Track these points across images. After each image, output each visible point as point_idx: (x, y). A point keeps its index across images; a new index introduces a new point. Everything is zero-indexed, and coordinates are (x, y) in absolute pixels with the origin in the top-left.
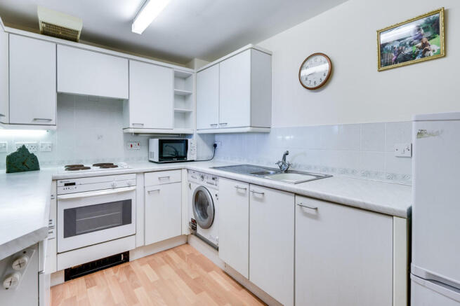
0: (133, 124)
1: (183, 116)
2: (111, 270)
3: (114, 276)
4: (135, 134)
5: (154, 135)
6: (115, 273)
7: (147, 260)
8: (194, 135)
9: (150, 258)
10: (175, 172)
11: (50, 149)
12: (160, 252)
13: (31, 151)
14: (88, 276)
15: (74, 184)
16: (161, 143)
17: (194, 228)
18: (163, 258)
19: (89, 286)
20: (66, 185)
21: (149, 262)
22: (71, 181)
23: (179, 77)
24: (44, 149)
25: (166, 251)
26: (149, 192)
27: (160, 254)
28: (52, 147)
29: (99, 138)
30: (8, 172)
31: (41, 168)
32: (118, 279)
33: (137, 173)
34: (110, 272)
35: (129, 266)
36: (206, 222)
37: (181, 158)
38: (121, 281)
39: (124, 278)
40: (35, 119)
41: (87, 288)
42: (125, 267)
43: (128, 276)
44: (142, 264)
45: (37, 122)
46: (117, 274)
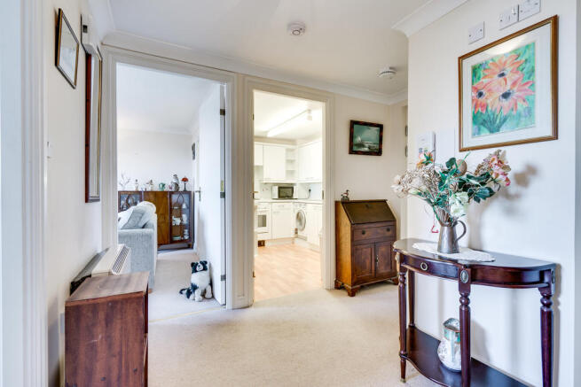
0: (265, 178)
1: (291, 173)
5: (275, 184)
8: (297, 184)
10: (287, 204)
16: (280, 188)
17: (296, 233)
23: (288, 150)
33: (269, 202)
36: (301, 228)
37: (290, 197)
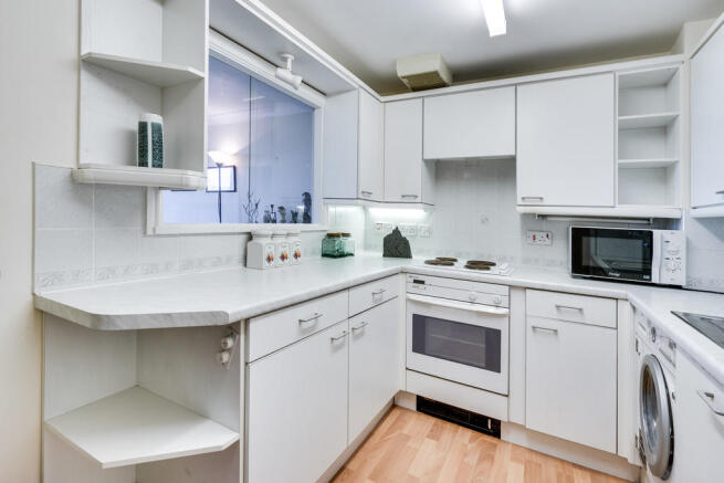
0: (523, 198)
2: (469, 433)
3: (465, 446)
4: (539, 216)
6: (471, 440)
7: (527, 455)
8: (683, 220)
9: (535, 458)
10: (604, 302)
11: (427, 234)
12: (562, 461)
13: (403, 235)
14: (440, 422)
15: (422, 282)
16: (578, 235)
18: (559, 475)
19: (433, 435)
20: (415, 281)
21: (527, 464)
22: (421, 278)
24: (422, 233)
25: (575, 465)
26: (534, 328)
27: (559, 464)
28: (429, 231)
29: (483, 222)
30: (384, 256)
31: (413, 256)
32: (466, 455)
33: (511, 287)
34: (465, 436)
35: (496, 445)
37: (631, 273)
38: (466, 460)
39: (473, 459)
40: (403, 196)
41: (428, 436)
42: (491, 443)
43: (481, 460)
44: (514, 459)
45: (407, 200)
46: (470, 446)
